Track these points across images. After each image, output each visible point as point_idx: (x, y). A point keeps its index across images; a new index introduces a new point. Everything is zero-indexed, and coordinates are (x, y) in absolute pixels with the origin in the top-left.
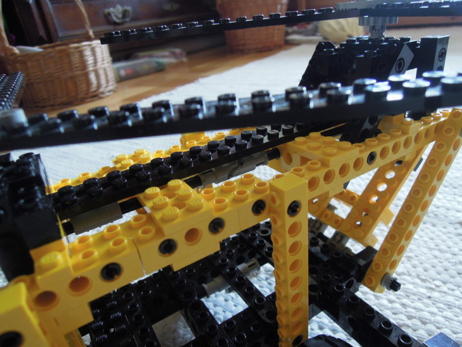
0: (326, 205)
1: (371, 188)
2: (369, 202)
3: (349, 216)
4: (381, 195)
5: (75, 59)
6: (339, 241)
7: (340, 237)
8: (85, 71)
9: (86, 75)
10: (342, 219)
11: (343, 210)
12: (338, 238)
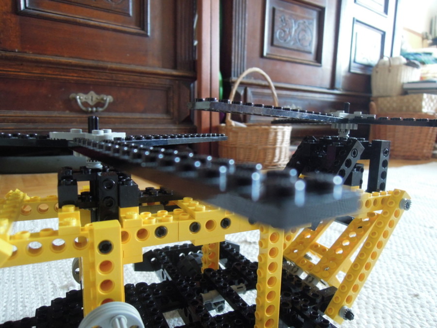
0: (303, 255)
1: (338, 243)
2: (335, 253)
3: (320, 262)
4: (345, 248)
5: (272, 136)
6: (310, 282)
7: (312, 278)
8: (274, 147)
9: (274, 149)
10: (314, 265)
11: (315, 259)
12: (310, 279)
